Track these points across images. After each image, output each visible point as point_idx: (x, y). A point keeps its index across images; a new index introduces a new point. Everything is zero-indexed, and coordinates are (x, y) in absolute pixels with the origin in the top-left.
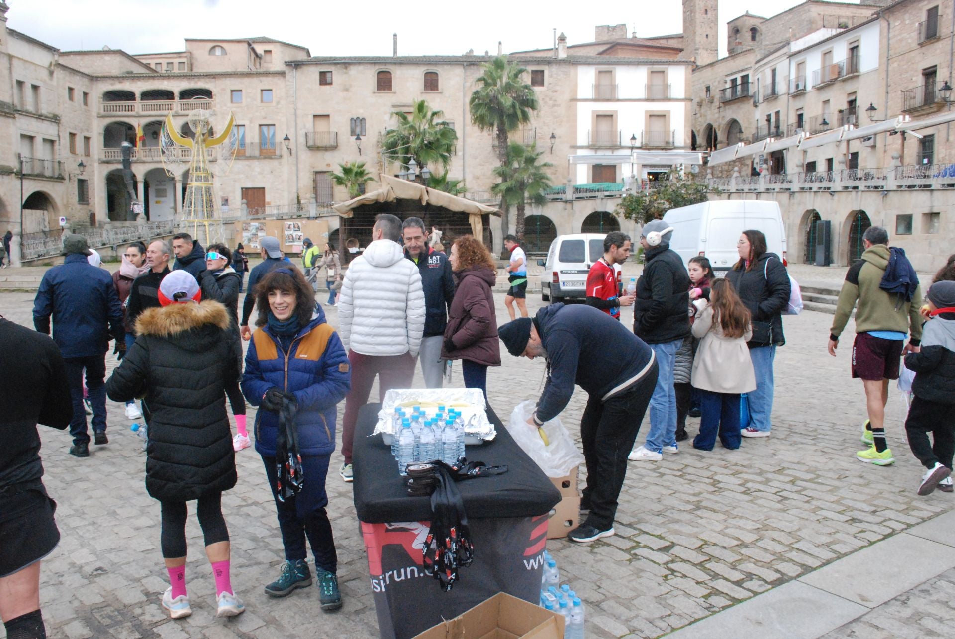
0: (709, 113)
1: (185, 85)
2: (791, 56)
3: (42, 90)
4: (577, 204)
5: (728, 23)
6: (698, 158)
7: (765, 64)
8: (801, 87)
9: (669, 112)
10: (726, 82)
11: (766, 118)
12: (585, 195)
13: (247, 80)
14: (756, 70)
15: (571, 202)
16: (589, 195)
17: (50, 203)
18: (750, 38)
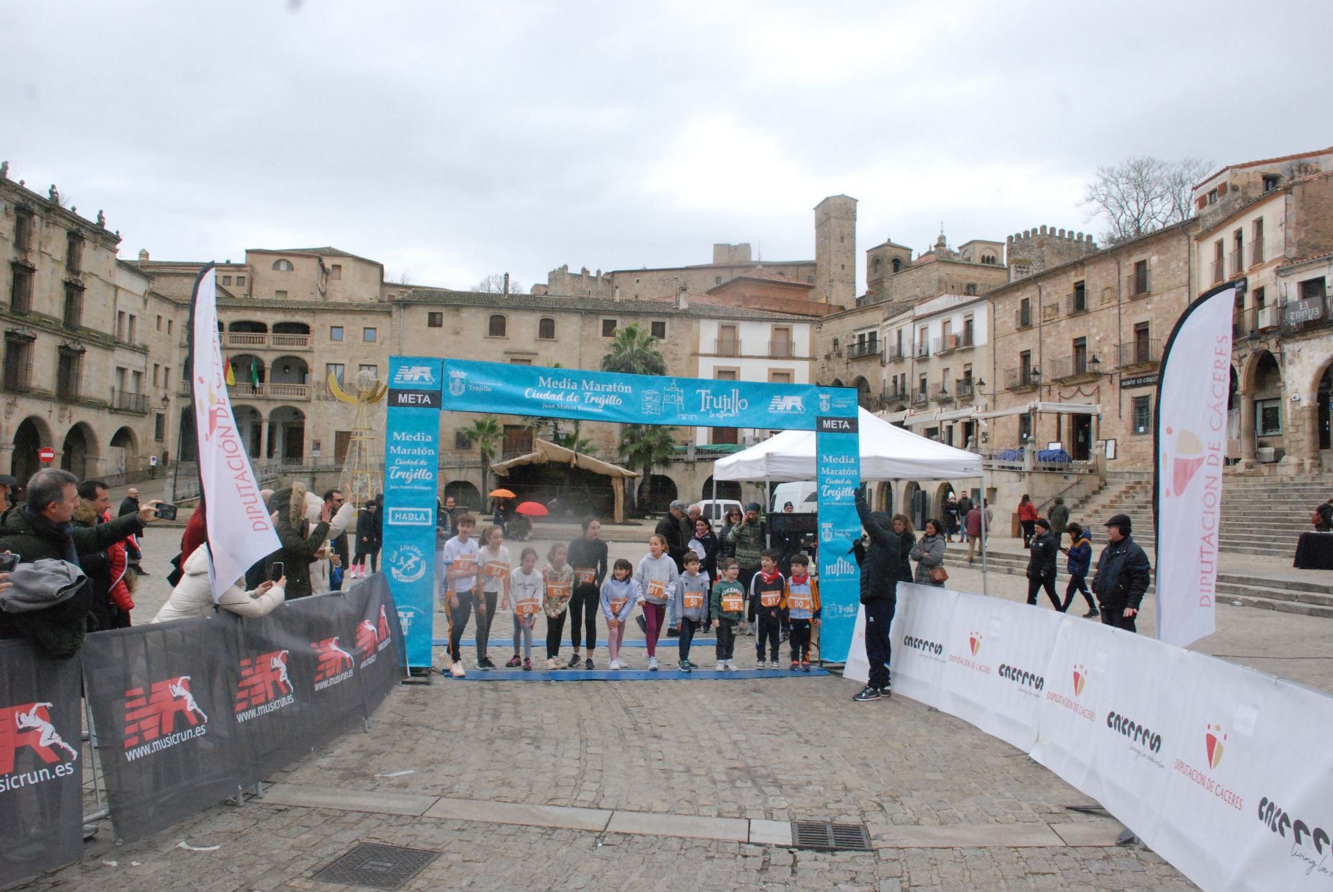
0: (837, 367)
1: (280, 318)
2: (916, 320)
3: (138, 321)
4: (699, 466)
5: (868, 252)
7: (892, 324)
8: (924, 353)
9: (793, 370)
10: (854, 337)
11: (892, 379)
13: (349, 317)
14: (884, 328)
15: (692, 463)
17: (131, 440)
18: (892, 270)
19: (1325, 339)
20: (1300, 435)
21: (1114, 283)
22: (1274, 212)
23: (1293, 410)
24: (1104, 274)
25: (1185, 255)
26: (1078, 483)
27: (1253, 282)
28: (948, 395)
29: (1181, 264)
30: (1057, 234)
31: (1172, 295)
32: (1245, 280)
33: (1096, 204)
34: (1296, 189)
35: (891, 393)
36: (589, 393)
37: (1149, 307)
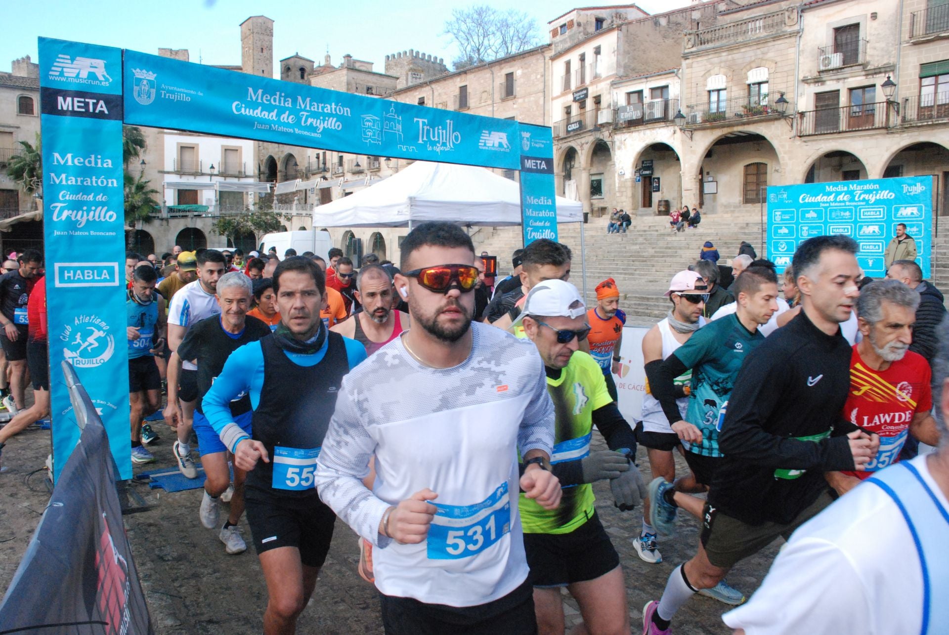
6: (266, 188)
12: (178, 214)
16: (181, 214)
19: (642, 133)
20: (624, 199)
21: (489, 88)
22: (609, 42)
23: (620, 181)
24: (482, 81)
25: (542, 70)
26: (479, 231)
27: (592, 91)
28: (361, 168)
29: (539, 76)
30: (420, 56)
31: (532, 99)
32: (587, 89)
33: (451, 36)
34: (624, 27)
35: (314, 167)
36: (305, 114)
37: (515, 106)
